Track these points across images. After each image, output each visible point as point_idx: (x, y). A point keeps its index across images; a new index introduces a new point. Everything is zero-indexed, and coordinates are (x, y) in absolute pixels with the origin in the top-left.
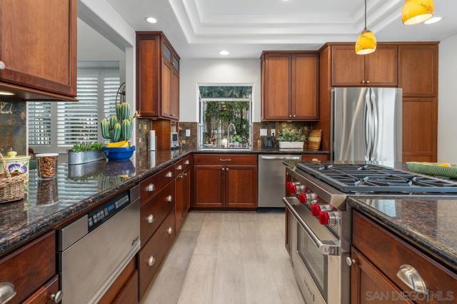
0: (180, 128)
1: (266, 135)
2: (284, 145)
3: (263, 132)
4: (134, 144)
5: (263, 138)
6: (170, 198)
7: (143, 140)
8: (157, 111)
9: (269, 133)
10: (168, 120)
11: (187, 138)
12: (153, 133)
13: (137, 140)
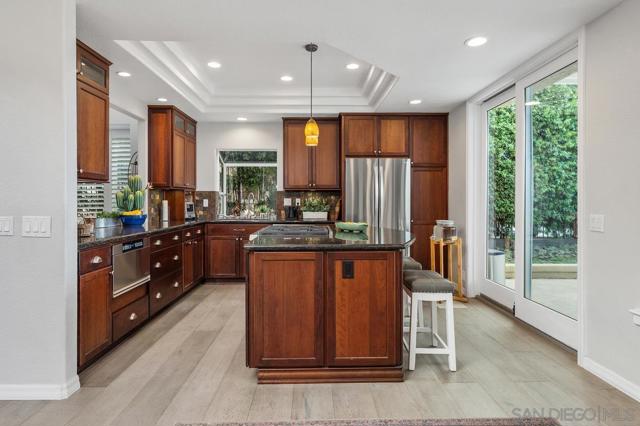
0: (197, 198)
1: (290, 204)
2: (308, 216)
3: (287, 202)
4: (146, 213)
5: (285, 209)
6: (176, 258)
7: (155, 211)
8: (168, 181)
9: (293, 202)
10: (182, 190)
11: (204, 209)
12: (165, 203)
13: (149, 210)
